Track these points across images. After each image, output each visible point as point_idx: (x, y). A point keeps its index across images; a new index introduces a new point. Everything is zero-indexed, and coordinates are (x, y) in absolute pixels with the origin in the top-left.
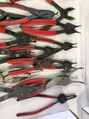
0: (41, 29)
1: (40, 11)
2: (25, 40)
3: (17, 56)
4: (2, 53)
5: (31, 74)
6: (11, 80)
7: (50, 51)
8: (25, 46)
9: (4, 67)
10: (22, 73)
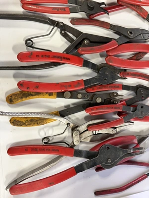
0: (130, 59)
1: (132, 31)
2: (109, 75)
3: (99, 100)
4: (78, 96)
5: (117, 129)
6: (89, 139)
7: (145, 92)
8: (109, 86)
9: (77, 119)
10: (106, 127)
